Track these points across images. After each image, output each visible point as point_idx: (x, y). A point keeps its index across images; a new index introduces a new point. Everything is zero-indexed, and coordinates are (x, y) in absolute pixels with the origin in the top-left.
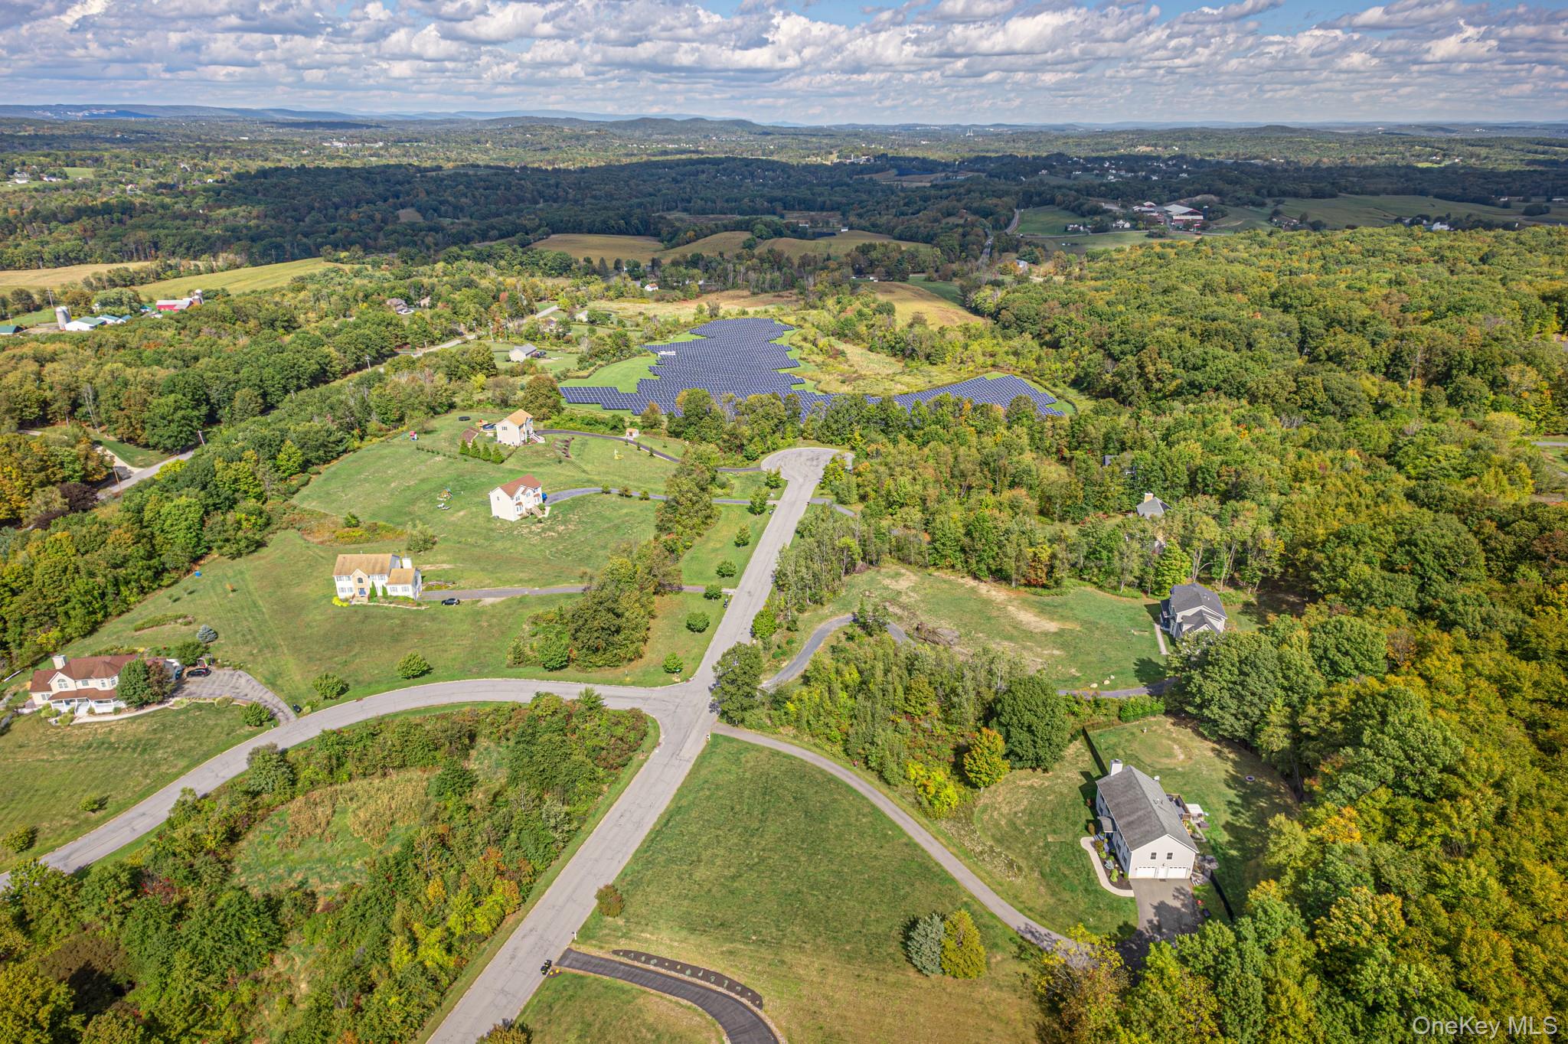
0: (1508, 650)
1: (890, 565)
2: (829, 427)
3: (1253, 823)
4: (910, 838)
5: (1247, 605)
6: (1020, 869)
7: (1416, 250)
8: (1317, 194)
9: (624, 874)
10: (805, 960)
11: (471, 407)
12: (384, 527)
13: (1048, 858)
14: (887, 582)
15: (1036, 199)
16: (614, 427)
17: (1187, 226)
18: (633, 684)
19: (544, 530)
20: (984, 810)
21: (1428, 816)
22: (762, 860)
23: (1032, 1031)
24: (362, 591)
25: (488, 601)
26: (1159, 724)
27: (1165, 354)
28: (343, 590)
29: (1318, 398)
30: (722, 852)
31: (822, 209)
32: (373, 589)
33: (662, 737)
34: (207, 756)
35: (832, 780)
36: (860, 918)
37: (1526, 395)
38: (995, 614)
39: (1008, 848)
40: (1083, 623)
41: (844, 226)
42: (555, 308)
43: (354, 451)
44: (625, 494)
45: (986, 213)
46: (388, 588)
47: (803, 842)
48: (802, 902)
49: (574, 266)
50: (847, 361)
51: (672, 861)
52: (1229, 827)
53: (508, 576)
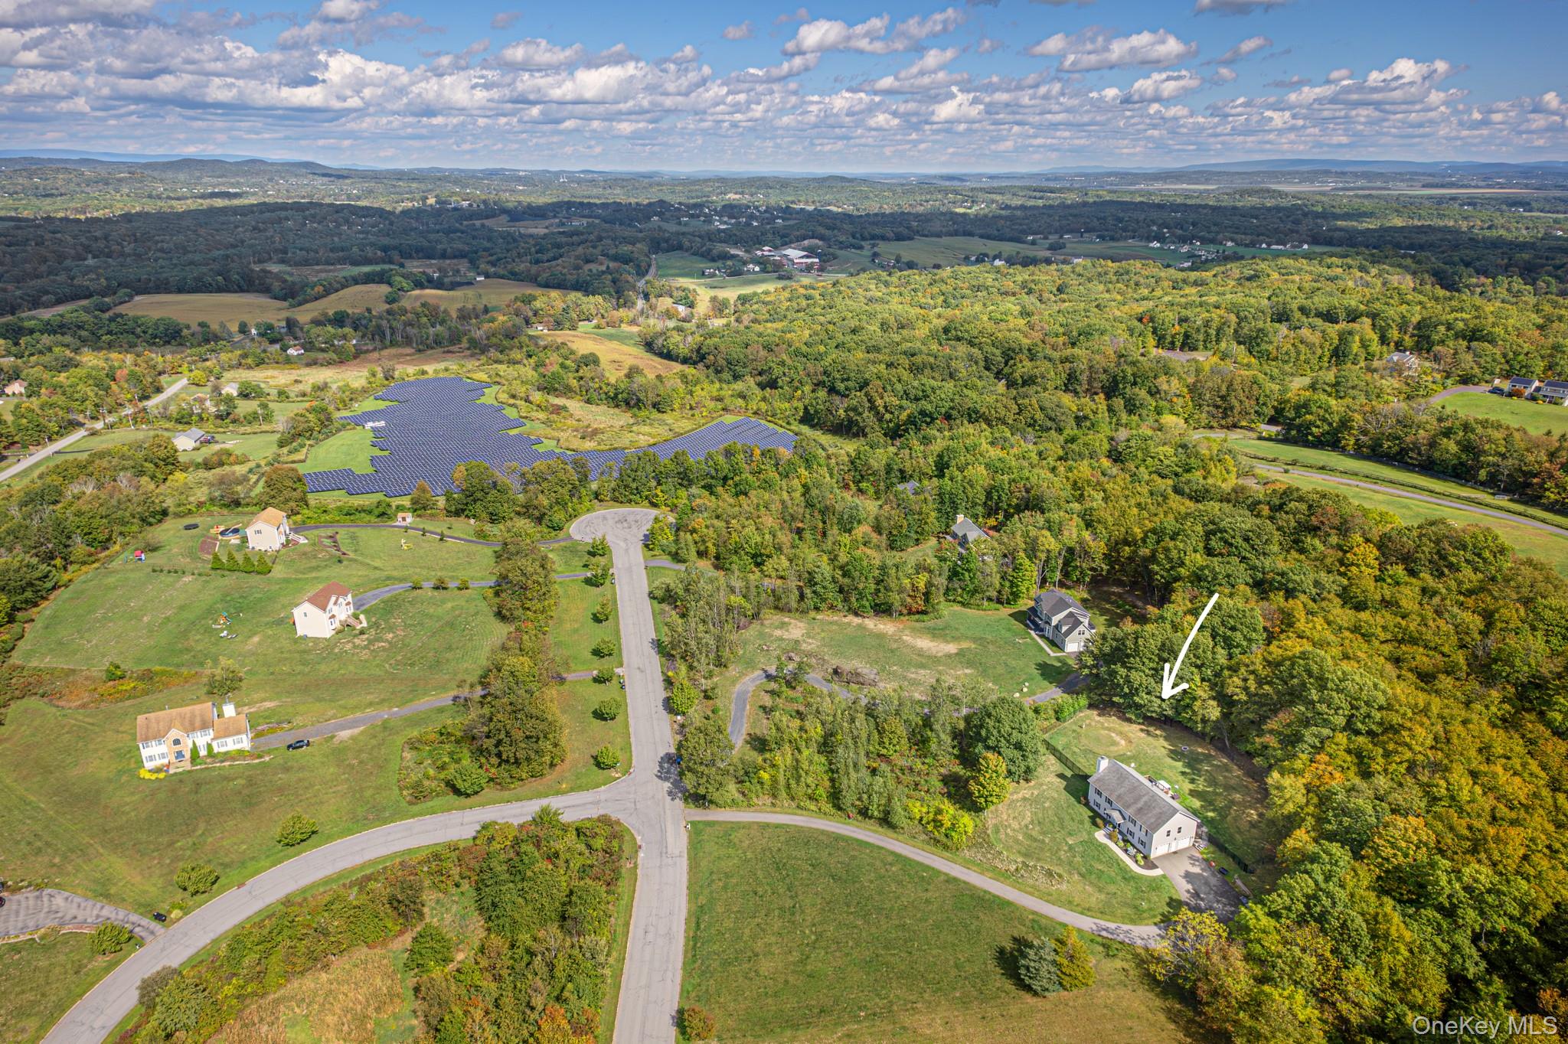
0: (1343, 606)
1: (771, 617)
2: (626, 486)
3: (1210, 786)
4: (946, 874)
5: (1084, 601)
6: (1060, 876)
7: (1009, 285)
8: (899, 238)
9: (684, 993)
10: (924, 1020)
11: (190, 512)
12: (163, 673)
13: (1078, 859)
14: (778, 633)
15: (664, 245)
16: (383, 514)
17: (809, 268)
18: (572, 790)
19: (371, 642)
20: (997, 831)
21: (1391, 746)
22: (820, 936)
23: (1162, 1017)
24: (179, 755)
25: (345, 734)
26: (1087, 717)
27: (889, 388)
28: (151, 758)
29: (1037, 417)
30: (773, 939)
31: (444, 256)
32: (195, 750)
33: (638, 838)
34: (61, 1008)
35: (838, 838)
36: (952, 963)
37: (1175, 399)
38: (895, 646)
39: (1039, 859)
40: (975, 640)
41: (479, 274)
42: (184, 381)
43: (66, 586)
44: (440, 587)
45: (626, 260)
46: (215, 745)
47: (848, 906)
48: (887, 964)
49: (185, 332)
50: (571, 415)
51: (726, 964)
52: (1193, 793)
53: (352, 702)
